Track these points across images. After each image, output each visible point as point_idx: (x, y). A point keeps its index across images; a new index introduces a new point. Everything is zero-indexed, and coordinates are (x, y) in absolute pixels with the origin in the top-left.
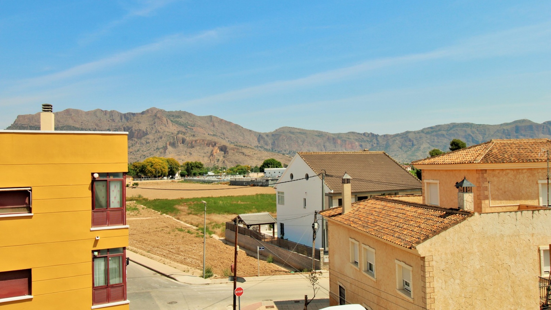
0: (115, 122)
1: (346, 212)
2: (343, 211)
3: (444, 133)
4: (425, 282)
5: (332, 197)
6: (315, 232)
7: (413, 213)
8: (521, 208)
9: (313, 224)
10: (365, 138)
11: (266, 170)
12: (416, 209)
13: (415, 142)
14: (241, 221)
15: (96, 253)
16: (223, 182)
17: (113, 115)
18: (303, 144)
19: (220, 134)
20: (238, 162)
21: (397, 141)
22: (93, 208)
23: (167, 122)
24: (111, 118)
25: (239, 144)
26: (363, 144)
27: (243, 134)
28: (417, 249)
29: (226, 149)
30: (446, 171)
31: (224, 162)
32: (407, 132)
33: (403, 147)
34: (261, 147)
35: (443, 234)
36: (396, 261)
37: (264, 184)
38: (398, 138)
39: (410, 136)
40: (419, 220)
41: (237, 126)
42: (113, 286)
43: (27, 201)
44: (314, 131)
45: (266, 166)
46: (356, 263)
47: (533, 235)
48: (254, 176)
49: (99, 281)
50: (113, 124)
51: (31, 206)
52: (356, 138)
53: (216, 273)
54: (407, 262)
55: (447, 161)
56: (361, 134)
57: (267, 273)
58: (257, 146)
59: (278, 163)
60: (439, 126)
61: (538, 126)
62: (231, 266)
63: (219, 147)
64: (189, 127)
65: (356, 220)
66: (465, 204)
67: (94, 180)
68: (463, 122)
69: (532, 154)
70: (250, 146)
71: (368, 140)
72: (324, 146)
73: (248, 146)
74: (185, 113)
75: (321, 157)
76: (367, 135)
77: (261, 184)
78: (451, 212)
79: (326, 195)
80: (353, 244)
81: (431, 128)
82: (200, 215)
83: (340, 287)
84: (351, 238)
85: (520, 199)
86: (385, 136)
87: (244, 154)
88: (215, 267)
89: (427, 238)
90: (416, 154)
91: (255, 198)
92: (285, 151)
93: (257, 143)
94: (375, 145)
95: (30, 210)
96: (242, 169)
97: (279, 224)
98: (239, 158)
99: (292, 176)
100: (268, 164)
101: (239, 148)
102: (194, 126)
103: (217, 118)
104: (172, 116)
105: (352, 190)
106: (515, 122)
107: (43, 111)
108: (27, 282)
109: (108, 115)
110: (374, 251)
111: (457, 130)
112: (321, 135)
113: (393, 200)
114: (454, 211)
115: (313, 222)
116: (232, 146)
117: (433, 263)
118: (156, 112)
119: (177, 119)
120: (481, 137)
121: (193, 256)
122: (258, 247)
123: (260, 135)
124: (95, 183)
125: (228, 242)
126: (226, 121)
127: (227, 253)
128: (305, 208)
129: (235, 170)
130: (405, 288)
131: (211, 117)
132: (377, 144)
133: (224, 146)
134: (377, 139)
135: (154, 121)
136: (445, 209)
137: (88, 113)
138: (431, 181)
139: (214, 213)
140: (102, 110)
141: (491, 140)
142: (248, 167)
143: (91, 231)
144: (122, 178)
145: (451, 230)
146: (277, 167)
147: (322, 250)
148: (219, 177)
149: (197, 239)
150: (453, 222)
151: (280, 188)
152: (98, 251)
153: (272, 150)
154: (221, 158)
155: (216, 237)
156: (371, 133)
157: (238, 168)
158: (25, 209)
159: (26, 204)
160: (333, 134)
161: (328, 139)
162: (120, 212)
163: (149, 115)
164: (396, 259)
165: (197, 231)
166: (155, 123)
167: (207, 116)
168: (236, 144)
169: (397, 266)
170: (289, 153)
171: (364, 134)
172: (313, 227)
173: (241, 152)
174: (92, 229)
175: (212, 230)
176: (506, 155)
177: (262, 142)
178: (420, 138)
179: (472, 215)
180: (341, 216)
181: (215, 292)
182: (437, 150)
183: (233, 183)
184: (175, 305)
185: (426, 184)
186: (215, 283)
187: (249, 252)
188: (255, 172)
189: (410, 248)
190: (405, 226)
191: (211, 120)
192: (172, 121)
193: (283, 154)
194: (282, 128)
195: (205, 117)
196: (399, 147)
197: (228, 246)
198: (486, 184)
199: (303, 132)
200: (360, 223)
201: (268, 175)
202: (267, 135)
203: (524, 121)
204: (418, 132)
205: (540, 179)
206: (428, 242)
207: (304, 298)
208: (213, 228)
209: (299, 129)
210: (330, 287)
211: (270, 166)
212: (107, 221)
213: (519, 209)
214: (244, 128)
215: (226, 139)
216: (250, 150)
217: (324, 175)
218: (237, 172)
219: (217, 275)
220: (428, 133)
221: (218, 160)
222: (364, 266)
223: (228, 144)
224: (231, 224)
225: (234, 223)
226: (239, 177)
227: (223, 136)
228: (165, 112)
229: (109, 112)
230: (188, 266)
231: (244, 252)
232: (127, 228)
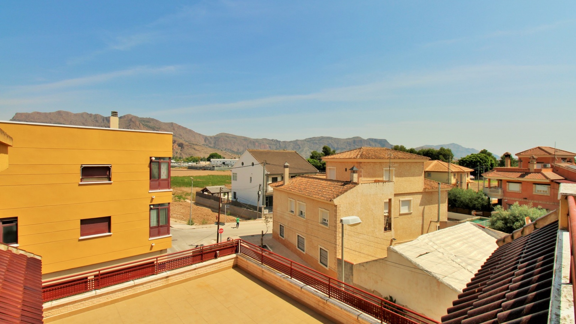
0: (98, 122)
1: (286, 184)
2: (284, 183)
3: (317, 142)
4: (336, 218)
5: (268, 176)
6: (259, 196)
7: (326, 184)
8: (376, 181)
9: (258, 192)
10: (273, 143)
11: (211, 160)
12: (326, 182)
13: (301, 146)
14: (207, 190)
15: (152, 207)
16: (182, 167)
17: (97, 118)
18: (234, 145)
19: (178, 136)
20: (190, 154)
21: (291, 145)
22: (150, 179)
23: (140, 125)
24: (96, 120)
25: (192, 143)
26: (271, 146)
27: (195, 136)
28: (334, 201)
29: (183, 145)
30: (340, 162)
31: (181, 154)
32: (297, 140)
33: (294, 149)
34: (207, 145)
35: (345, 193)
36: (319, 208)
37: (212, 168)
38: (291, 143)
39: (298, 143)
40: (330, 187)
41: (190, 131)
42: (162, 226)
43: (108, 173)
44: (241, 137)
45: (211, 157)
46: (292, 212)
47: (383, 194)
48: (203, 164)
49: (153, 224)
50: (97, 124)
51: (110, 177)
52: (267, 142)
53: (196, 222)
54: (326, 209)
55: (341, 157)
56: (270, 140)
57: (228, 221)
58: (204, 144)
59: (220, 156)
60: (314, 137)
61: (364, 140)
62: (216, 216)
63: (177, 144)
64: (156, 129)
65: (293, 188)
66: (354, 179)
67: (151, 161)
68: (327, 136)
69: (381, 155)
70: (199, 144)
71: (274, 144)
72: (248, 146)
73: (198, 144)
74: (153, 120)
75: (261, 153)
76: (274, 141)
77: (210, 168)
78: (346, 183)
79: (266, 175)
80: (290, 201)
81: (310, 138)
82: (173, 188)
83: (280, 225)
84: (289, 198)
85: (375, 177)
86: (284, 142)
87: (195, 149)
88: (194, 219)
89: (338, 196)
90: (302, 153)
91: (208, 177)
92: (222, 148)
93: (204, 142)
94: (278, 147)
95: (110, 179)
96: (195, 159)
97: (233, 193)
98: (192, 151)
99: (243, 164)
100: (212, 156)
101: (191, 145)
102: (159, 129)
103: (176, 124)
104: (143, 121)
105: (289, 172)
106: (353, 138)
107: (112, 116)
108: (108, 225)
109: (93, 117)
110: (305, 204)
111: (324, 140)
112: (246, 139)
113: (312, 177)
114: (348, 183)
115: (258, 191)
116: (187, 143)
117: (340, 208)
118: (131, 117)
119: (147, 124)
120: (336, 145)
121: (177, 213)
122: (226, 206)
123: (206, 138)
124: (152, 163)
125: (198, 204)
126: (183, 127)
127: (199, 211)
128: (251, 183)
129: (190, 159)
130: (324, 222)
131: (172, 123)
132: (280, 146)
133: (181, 143)
134: (279, 143)
135: (129, 124)
136: (343, 182)
137: (76, 115)
138: (331, 168)
139: (183, 186)
140: (88, 114)
141: (361, 147)
142: (199, 158)
143: (149, 193)
144: (169, 161)
145: (349, 192)
146: (218, 158)
147: (263, 207)
148: (179, 164)
149: (176, 203)
150: (349, 188)
151: (234, 171)
152: (153, 205)
153: (214, 147)
154: (179, 151)
155: (188, 201)
156: (276, 140)
157: (192, 158)
158: (106, 178)
159: (107, 175)
160: (253, 139)
161: (250, 142)
162: (167, 182)
163: (125, 119)
164: (320, 208)
165: (174, 198)
166: (130, 125)
167: (170, 123)
168: (189, 142)
169: (320, 211)
170: (225, 150)
171: (272, 140)
172: (258, 194)
173: (193, 148)
174: (150, 191)
175: (185, 197)
176: (370, 155)
177: (207, 142)
178: (304, 144)
179: (358, 184)
180: (283, 186)
181: (200, 233)
182: (315, 152)
183: (190, 168)
184: (176, 241)
185: (328, 169)
186: (198, 228)
187: (213, 210)
188: (204, 161)
189: (330, 201)
190: (324, 191)
191: (172, 126)
192: (143, 124)
193: (222, 150)
194: (221, 133)
195: (168, 123)
196: (292, 149)
197: (198, 207)
198: (361, 169)
199: (235, 137)
200: (296, 189)
201: (213, 163)
202: (211, 138)
203: (358, 137)
204: (303, 141)
205: (384, 168)
206: (339, 198)
207: (261, 233)
208: (186, 196)
209: (232, 135)
210: (273, 226)
211: (215, 157)
212: (159, 187)
213: (375, 182)
214: (195, 132)
215: (183, 139)
216: (199, 146)
217: (265, 164)
218: (191, 161)
219: (197, 224)
220: (308, 141)
221: (177, 153)
222: (298, 213)
223: (184, 142)
224: (201, 193)
225: (202, 192)
226: (194, 164)
227: (180, 137)
228: (138, 118)
229: (94, 115)
230: (175, 219)
231: (210, 209)
232: (171, 191)
